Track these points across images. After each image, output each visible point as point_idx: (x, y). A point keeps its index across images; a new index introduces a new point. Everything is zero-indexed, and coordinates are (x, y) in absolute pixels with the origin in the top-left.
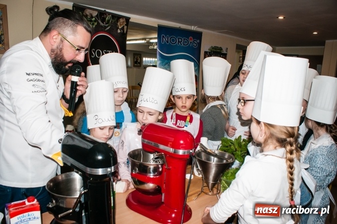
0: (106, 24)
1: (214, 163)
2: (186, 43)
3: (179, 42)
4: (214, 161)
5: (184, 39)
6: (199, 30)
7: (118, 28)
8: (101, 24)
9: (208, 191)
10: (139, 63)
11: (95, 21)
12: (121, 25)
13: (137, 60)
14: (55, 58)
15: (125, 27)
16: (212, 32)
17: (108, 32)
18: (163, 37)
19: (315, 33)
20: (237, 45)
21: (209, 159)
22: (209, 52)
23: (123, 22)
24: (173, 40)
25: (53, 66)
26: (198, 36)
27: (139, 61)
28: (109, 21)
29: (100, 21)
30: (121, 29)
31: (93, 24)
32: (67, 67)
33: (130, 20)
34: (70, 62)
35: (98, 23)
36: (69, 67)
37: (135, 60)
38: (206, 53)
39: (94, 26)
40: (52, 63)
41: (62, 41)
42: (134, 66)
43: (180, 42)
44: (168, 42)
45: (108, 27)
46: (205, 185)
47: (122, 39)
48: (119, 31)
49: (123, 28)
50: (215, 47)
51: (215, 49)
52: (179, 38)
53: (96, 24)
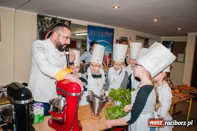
1: (97, 102)
2: (104, 35)
4: (97, 101)
5: (103, 33)
6: (113, 27)
9: (94, 118)
10: (85, 46)
11: (50, 23)
13: (84, 44)
14: (57, 44)
16: (121, 29)
18: (91, 31)
19: (179, 29)
20: (136, 36)
21: (94, 99)
22: (119, 40)
23: (67, 23)
24: (97, 33)
25: (57, 47)
26: (112, 31)
27: (85, 45)
29: (53, 23)
31: (49, 25)
32: (63, 47)
33: (71, 23)
34: (64, 45)
36: (64, 47)
37: (83, 45)
38: (117, 40)
39: (50, 26)
40: (56, 46)
41: (59, 36)
42: (82, 48)
43: (101, 34)
44: (93, 34)
46: (93, 114)
50: (123, 37)
51: (123, 38)
52: (100, 32)
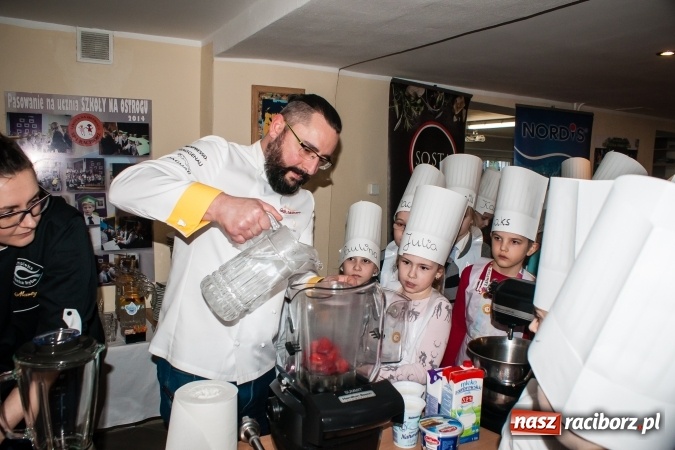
0: (437, 108)
3: (551, 133)
5: (561, 128)
6: (588, 109)
7: (454, 114)
8: (430, 108)
11: (422, 104)
12: (457, 108)
15: (464, 111)
16: (612, 111)
17: (439, 122)
18: (525, 125)
20: (658, 131)
22: (604, 150)
23: (461, 103)
24: (542, 131)
26: (585, 120)
28: (440, 102)
29: (428, 105)
30: (458, 116)
31: (418, 110)
33: (473, 100)
35: (426, 108)
39: (420, 113)
43: (554, 134)
44: (532, 135)
45: (439, 112)
47: (460, 130)
48: (455, 119)
49: (460, 115)
51: (615, 142)
52: (551, 127)
53: (422, 109)
